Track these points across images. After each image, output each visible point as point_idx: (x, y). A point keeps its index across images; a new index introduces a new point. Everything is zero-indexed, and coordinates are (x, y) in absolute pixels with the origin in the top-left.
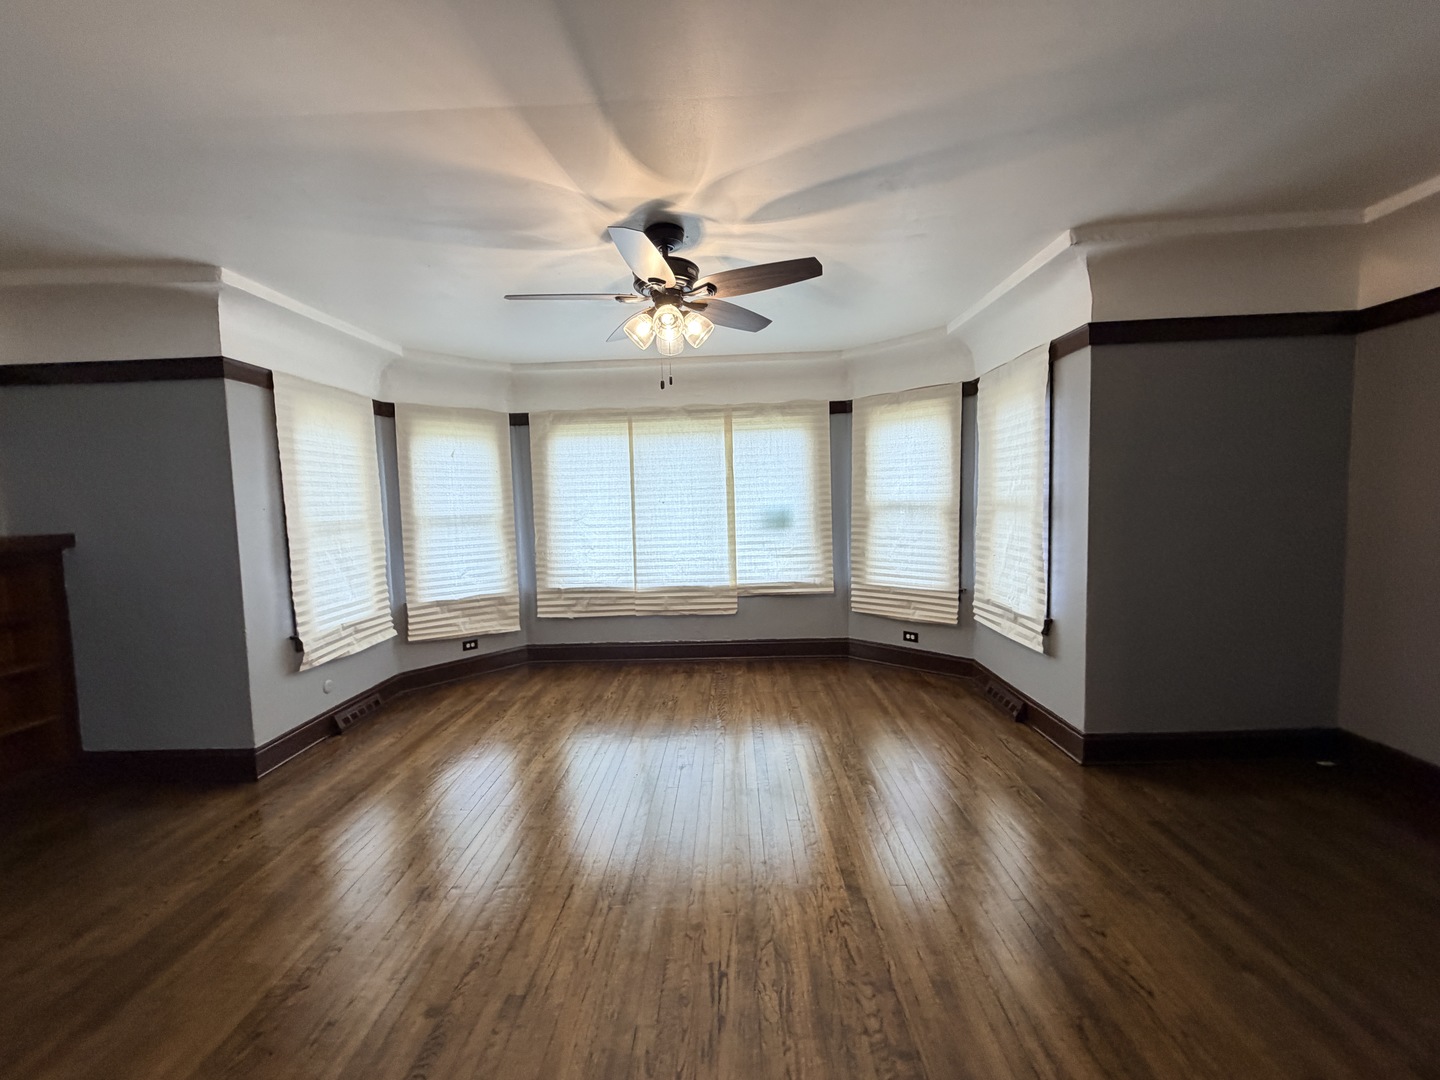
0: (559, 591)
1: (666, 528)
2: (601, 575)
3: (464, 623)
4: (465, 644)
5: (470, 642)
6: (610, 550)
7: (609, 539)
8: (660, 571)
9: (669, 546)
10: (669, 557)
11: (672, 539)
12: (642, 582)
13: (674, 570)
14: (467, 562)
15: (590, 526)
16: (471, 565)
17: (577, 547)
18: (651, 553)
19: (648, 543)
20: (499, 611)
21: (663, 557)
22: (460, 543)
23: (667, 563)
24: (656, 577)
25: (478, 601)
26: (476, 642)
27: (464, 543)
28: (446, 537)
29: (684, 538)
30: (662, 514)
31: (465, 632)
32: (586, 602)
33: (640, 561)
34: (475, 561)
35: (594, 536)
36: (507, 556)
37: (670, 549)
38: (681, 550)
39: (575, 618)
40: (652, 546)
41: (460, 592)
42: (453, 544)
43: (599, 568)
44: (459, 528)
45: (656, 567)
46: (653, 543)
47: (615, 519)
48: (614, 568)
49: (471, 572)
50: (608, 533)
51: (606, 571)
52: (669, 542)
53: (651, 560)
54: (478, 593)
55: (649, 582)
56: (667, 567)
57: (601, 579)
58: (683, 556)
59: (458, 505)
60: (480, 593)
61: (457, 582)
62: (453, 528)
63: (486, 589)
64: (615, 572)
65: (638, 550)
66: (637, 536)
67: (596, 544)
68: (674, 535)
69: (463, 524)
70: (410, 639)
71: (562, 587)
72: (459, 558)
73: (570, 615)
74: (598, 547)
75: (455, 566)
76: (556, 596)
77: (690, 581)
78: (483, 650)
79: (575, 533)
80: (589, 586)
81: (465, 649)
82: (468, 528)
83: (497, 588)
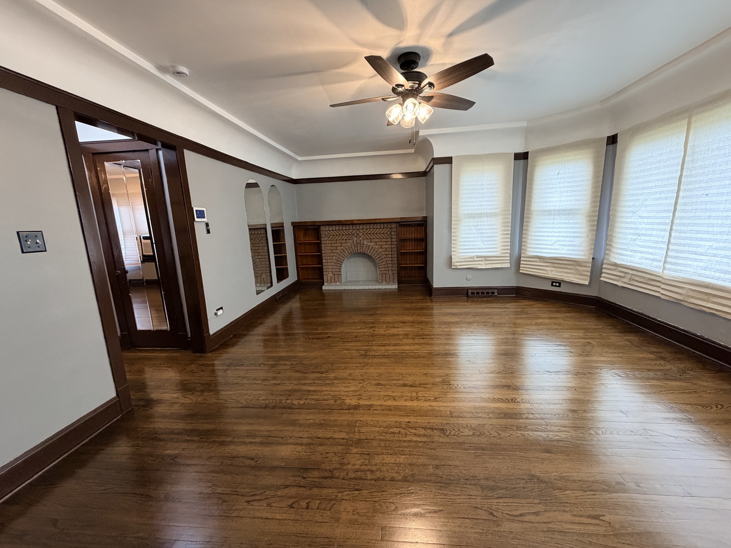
0: (616, 265)
1: (703, 222)
2: (642, 258)
3: (552, 271)
4: (553, 282)
5: (556, 283)
6: (652, 238)
7: (653, 229)
8: (689, 262)
9: (702, 239)
10: (700, 250)
11: (708, 232)
12: (669, 270)
13: (701, 264)
14: (557, 237)
15: (642, 217)
16: (560, 239)
17: (631, 234)
18: (684, 245)
19: (683, 235)
20: (576, 270)
21: (694, 249)
22: (555, 226)
23: (697, 257)
24: (683, 268)
25: (561, 260)
26: (560, 284)
27: (558, 226)
28: (547, 221)
29: (721, 233)
30: (704, 207)
31: (550, 276)
32: (629, 276)
33: (673, 250)
34: (563, 236)
35: (643, 226)
36: (588, 236)
37: (703, 243)
38: (715, 245)
39: (623, 287)
40: (686, 238)
41: (550, 253)
42: (551, 226)
43: (641, 252)
44: (556, 217)
45: (685, 258)
46: (688, 235)
47: (661, 211)
48: (651, 254)
49: (560, 243)
50: (653, 224)
51: (645, 256)
52: (705, 236)
53: (682, 252)
54: (563, 256)
55: (676, 271)
56: (696, 260)
57: (641, 261)
58: (716, 252)
59: (558, 203)
60: (564, 256)
61: (549, 247)
62: (552, 217)
63: (568, 254)
64: (652, 257)
65: (672, 241)
66: (674, 227)
67: (643, 232)
68: (710, 229)
69: (559, 214)
70: (520, 271)
71: (618, 262)
72: (553, 234)
73: (620, 284)
74: (644, 235)
75: (550, 238)
76: (615, 268)
77: (718, 279)
78: (563, 289)
79: (632, 223)
80: (633, 265)
81: (552, 285)
82: (562, 217)
83: (576, 255)
